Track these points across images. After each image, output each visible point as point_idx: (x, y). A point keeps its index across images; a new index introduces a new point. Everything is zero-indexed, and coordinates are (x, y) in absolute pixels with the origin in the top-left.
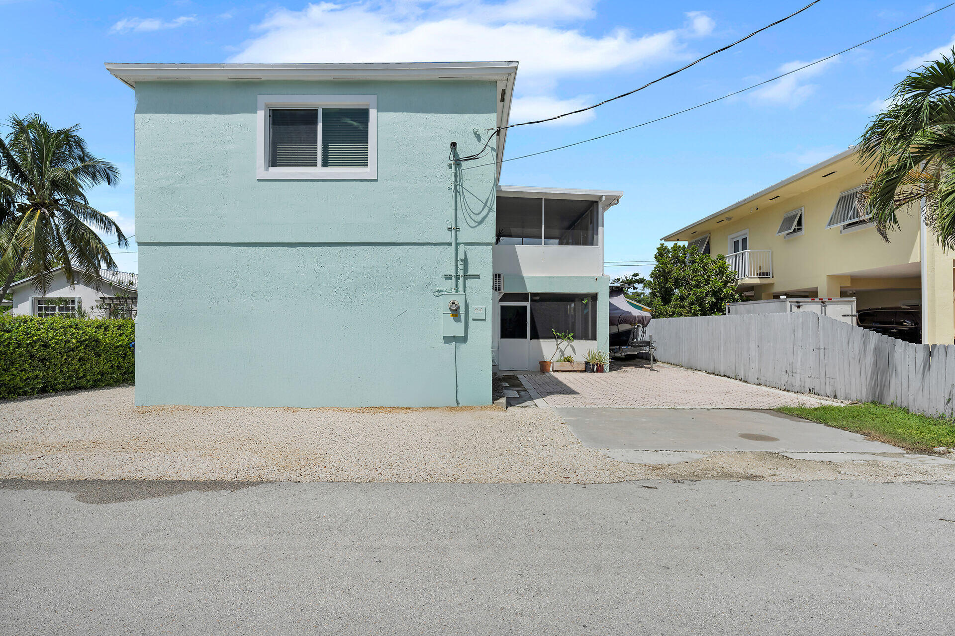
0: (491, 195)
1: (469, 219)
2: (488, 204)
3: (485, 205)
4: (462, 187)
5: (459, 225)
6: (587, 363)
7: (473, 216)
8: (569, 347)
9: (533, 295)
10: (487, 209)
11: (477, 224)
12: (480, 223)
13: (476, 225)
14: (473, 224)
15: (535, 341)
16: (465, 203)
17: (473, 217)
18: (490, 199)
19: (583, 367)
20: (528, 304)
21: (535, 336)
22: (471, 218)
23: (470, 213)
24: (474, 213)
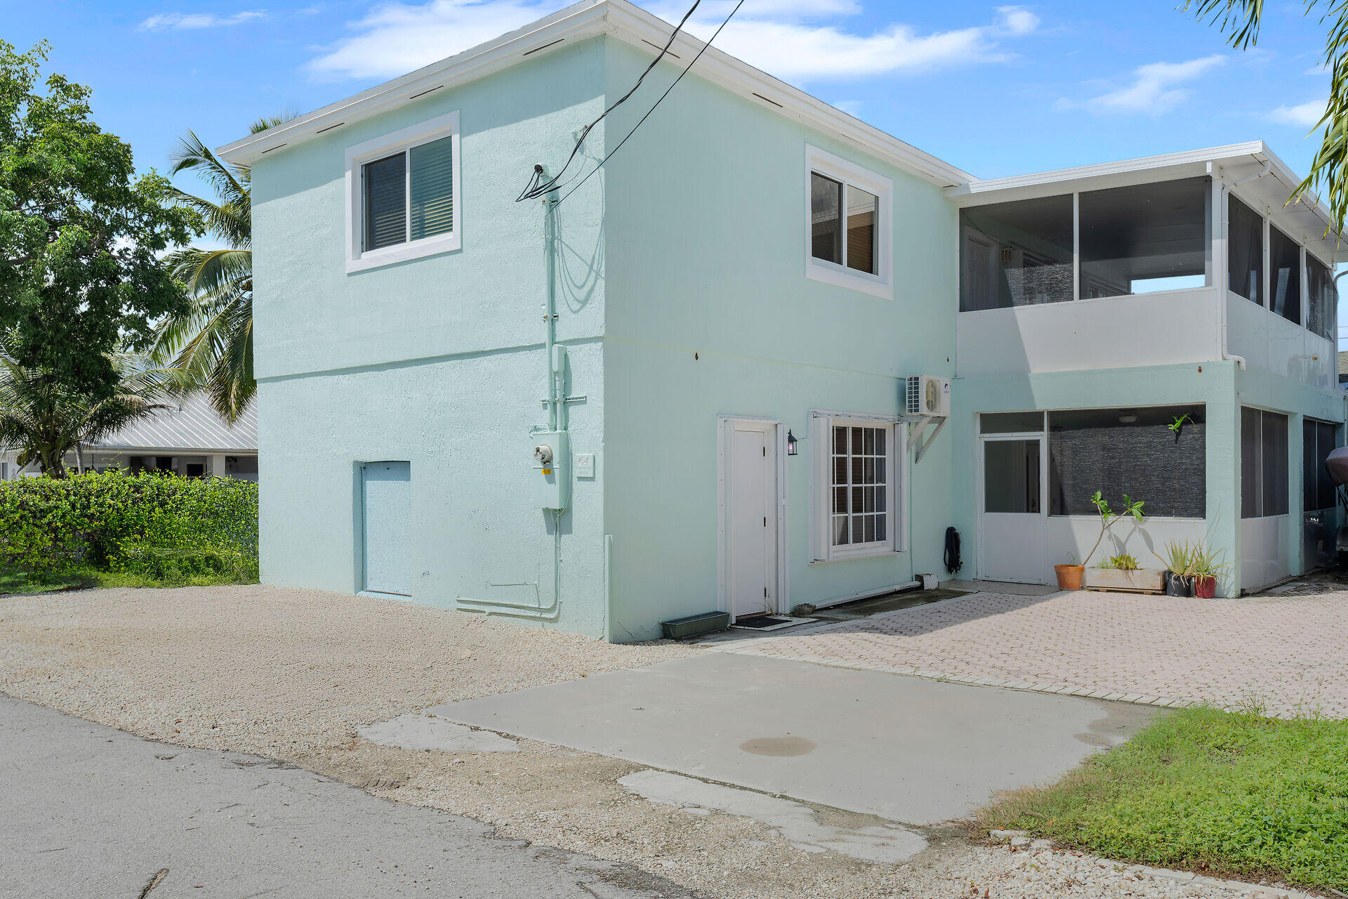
0: (598, 248)
1: (570, 298)
2: (595, 267)
3: (591, 267)
4: (561, 241)
5: (558, 311)
6: (1167, 575)
7: (575, 291)
8: (1136, 534)
9: (1053, 415)
10: (593, 274)
11: (581, 305)
12: (584, 303)
13: (579, 307)
14: (576, 306)
15: (1059, 520)
16: (566, 270)
17: (575, 294)
18: (597, 257)
19: (1158, 585)
20: (1043, 437)
21: (1060, 507)
22: (573, 296)
23: (572, 287)
24: (575, 285)
